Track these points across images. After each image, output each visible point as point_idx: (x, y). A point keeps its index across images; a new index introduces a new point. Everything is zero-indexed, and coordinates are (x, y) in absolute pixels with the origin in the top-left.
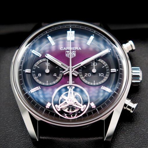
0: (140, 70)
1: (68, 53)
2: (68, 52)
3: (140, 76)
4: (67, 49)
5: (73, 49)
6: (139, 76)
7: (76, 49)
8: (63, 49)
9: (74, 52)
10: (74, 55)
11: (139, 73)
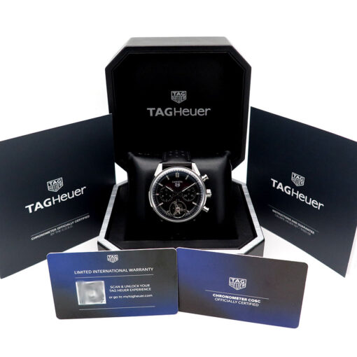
1: (176, 184)
3: (210, 194)
4: (176, 182)
5: (179, 182)
8: (174, 182)
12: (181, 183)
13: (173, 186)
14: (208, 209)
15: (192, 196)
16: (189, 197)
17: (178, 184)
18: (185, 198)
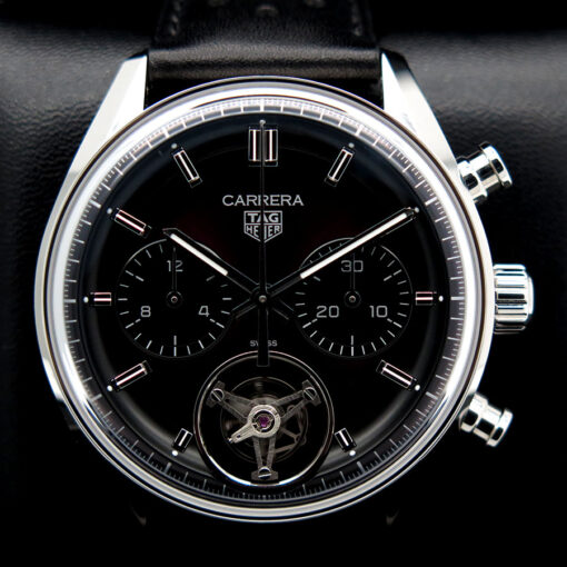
0: (526, 275)
1: (253, 220)
2: (252, 214)
3: (526, 299)
4: (248, 200)
5: (272, 200)
6: (522, 296)
7: (282, 200)
8: (234, 200)
9: (274, 213)
10: (277, 229)
11: (521, 287)
12: (289, 214)
13: (224, 233)
14: (502, 420)
15: (378, 311)
16: (356, 323)
17: (265, 221)
18: (324, 326)
